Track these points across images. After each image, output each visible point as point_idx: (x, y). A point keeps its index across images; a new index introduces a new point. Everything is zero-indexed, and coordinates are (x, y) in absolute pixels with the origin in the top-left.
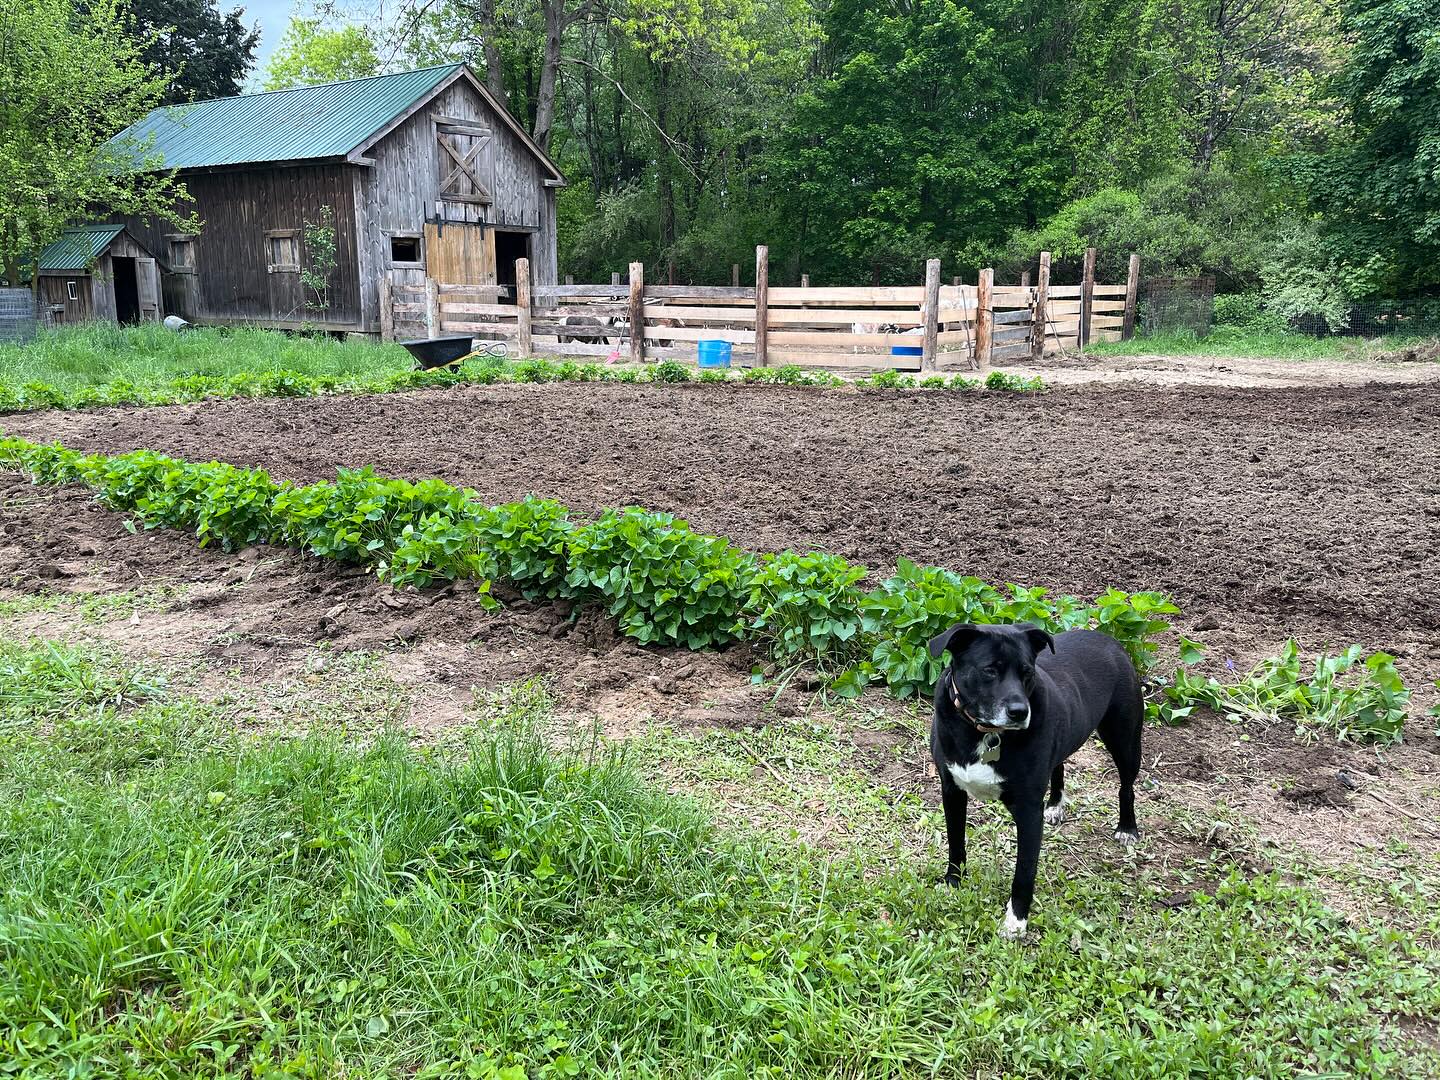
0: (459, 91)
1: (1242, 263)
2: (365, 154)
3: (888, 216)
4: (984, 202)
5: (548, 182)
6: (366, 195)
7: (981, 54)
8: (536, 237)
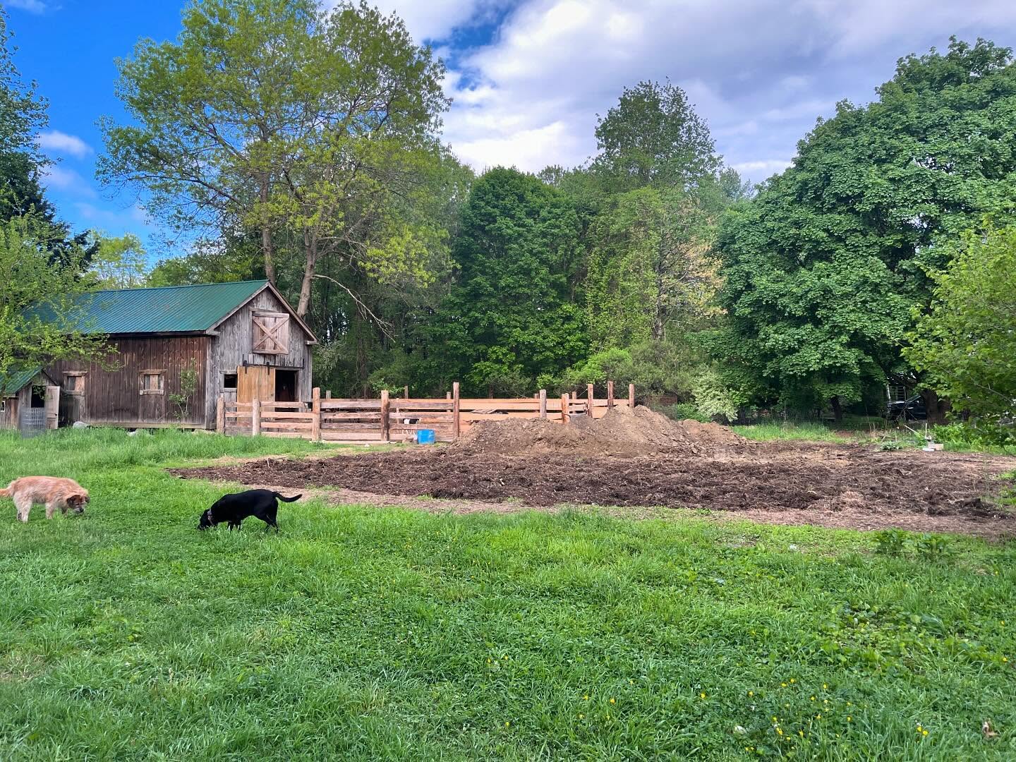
0: (264, 294)
1: (683, 388)
2: (215, 329)
3: (498, 361)
4: (548, 353)
5: (309, 343)
6: (213, 352)
7: (542, 279)
8: (301, 372)
